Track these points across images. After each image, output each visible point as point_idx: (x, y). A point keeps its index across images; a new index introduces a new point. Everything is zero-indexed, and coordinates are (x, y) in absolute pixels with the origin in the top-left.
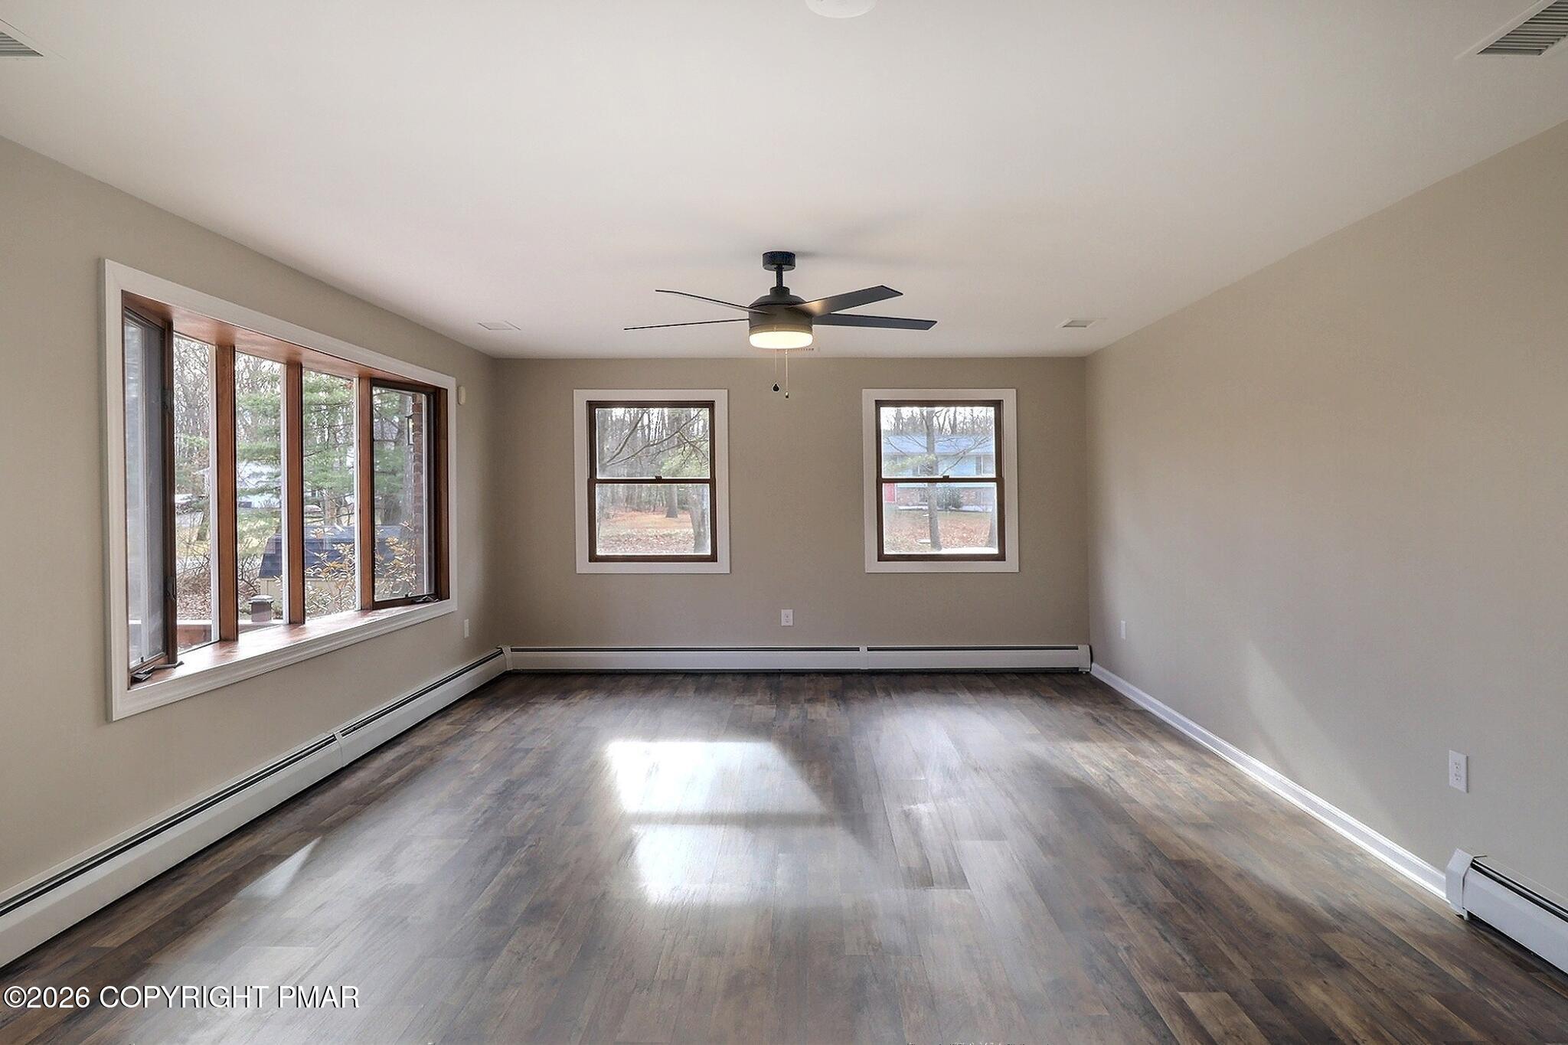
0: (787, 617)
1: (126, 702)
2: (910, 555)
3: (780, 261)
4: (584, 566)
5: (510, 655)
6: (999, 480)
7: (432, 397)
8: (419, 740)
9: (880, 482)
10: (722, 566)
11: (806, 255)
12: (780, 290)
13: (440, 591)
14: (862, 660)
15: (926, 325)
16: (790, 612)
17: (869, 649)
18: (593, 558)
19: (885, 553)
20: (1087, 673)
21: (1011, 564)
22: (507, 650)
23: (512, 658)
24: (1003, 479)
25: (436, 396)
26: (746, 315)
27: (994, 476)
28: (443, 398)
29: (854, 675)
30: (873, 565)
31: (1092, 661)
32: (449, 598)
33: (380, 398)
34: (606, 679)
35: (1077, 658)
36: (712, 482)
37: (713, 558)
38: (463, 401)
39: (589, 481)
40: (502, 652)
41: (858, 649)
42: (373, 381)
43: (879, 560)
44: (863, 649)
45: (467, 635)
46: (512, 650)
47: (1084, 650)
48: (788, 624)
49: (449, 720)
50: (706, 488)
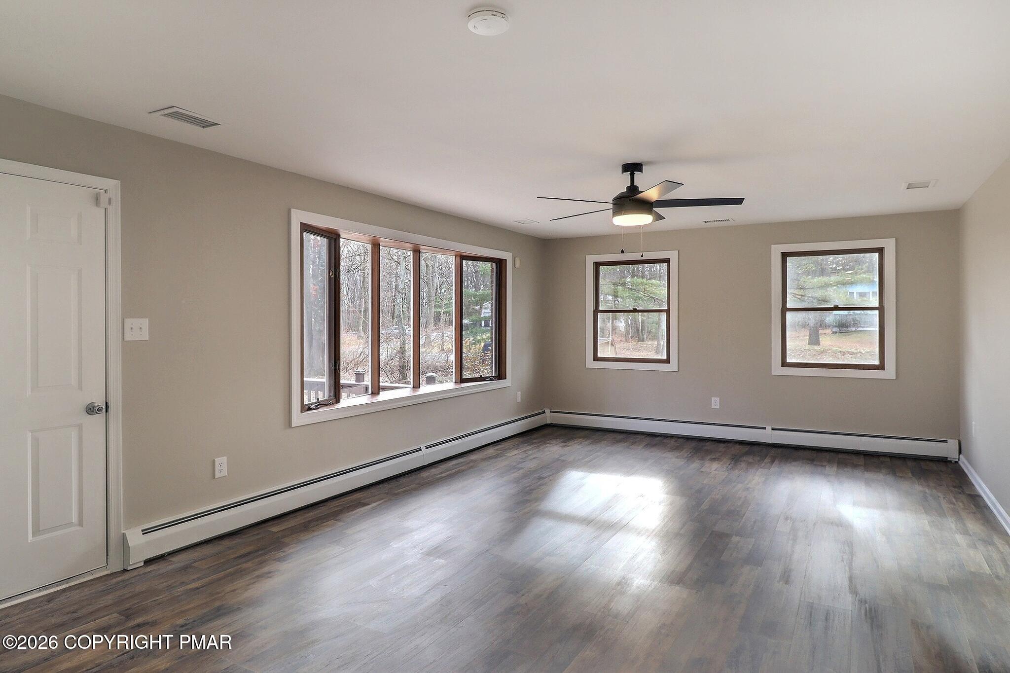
0: (715, 402)
1: (299, 418)
2: (807, 363)
3: (633, 168)
4: (590, 363)
5: (549, 415)
6: (881, 309)
7: (498, 265)
8: (473, 457)
9: (785, 310)
10: (673, 366)
11: (649, 163)
12: (633, 189)
13: (501, 375)
14: (767, 436)
15: (739, 201)
16: (718, 399)
17: (773, 429)
18: (596, 359)
19: (787, 361)
20: (956, 462)
21: (890, 372)
22: (547, 411)
23: (550, 416)
24: (884, 308)
25: (501, 264)
26: (611, 206)
27: (877, 305)
28: (503, 265)
29: (761, 446)
30: (777, 369)
31: (960, 453)
32: (506, 379)
33: (468, 266)
34: (600, 433)
35: (948, 450)
36: (668, 312)
37: (667, 361)
38: (517, 265)
39: (594, 311)
40: (545, 412)
41: (765, 428)
42: (463, 257)
43: (782, 367)
44: (769, 428)
45: (519, 400)
46: (550, 412)
47: (953, 444)
48: (716, 407)
49: (497, 448)
50: (664, 316)
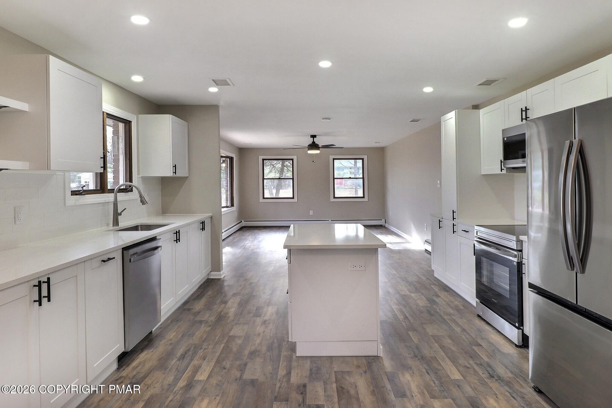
0: (311, 213)
2: (341, 197)
3: (313, 136)
4: (261, 200)
7: (230, 159)
9: (334, 179)
10: (295, 200)
12: (314, 142)
13: (232, 205)
14: (329, 223)
16: (312, 211)
17: (331, 221)
18: (264, 198)
19: (335, 197)
20: (384, 226)
21: (366, 199)
22: (243, 221)
23: (244, 223)
24: (364, 178)
25: (231, 159)
27: (362, 177)
28: (233, 160)
30: (332, 199)
31: (385, 223)
32: (234, 207)
35: (382, 222)
36: (293, 179)
37: (293, 198)
38: (237, 160)
39: (263, 179)
41: (328, 220)
44: (330, 220)
45: (236, 216)
46: (244, 221)
47: (383, 220)
50: (291, 180)
